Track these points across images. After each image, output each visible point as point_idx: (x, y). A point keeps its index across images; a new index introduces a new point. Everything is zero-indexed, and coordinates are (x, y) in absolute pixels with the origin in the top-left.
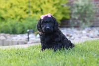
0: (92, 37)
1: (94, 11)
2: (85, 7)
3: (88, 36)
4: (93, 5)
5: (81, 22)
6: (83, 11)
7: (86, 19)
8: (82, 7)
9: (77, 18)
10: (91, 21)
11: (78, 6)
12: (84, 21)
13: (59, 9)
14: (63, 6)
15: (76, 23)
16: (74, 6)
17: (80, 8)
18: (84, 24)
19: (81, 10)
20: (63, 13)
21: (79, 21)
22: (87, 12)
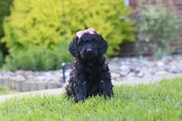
0: (174, 72)
1: (177, 27)
2: (160, 21)
3: (167, 70)
4: (175, 16)
5: (155, 46)
6: (157, 27)
7: (163, 41)
8: (156, 20)
9: (147, 40)
10: (172, 45)
11: (148, 20)
12: (161, 45)
13: (116, 25)
14: (122, 20)
15: (146, 49)
16: (141, 19)
17: (152, 23)
18: (160, 50)
19: (154, 26)
20: (124, 32)
21: (150, 45)
22: (165, 29)
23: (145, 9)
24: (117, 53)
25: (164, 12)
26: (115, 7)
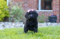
2: (17, 11)
3: (15, 26)
6: (16, 13)
7: (18, 17)
9: (12, 16)
10: (21, 19)
12: (17, 18)
13: (3, 11)
14: (5, 10)
15: (12, 19)
17: (14, 11)
18: (16, 20)
21: (14, 18)
23: (12, 7)
24: (3, 20)
25: (18, 8)
26: (3, 5)
